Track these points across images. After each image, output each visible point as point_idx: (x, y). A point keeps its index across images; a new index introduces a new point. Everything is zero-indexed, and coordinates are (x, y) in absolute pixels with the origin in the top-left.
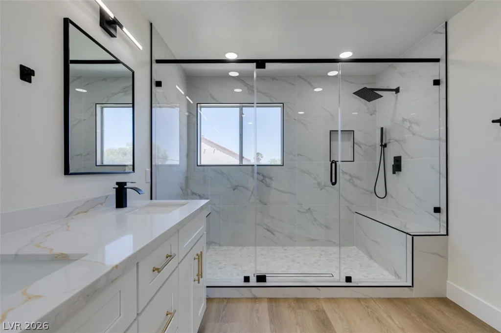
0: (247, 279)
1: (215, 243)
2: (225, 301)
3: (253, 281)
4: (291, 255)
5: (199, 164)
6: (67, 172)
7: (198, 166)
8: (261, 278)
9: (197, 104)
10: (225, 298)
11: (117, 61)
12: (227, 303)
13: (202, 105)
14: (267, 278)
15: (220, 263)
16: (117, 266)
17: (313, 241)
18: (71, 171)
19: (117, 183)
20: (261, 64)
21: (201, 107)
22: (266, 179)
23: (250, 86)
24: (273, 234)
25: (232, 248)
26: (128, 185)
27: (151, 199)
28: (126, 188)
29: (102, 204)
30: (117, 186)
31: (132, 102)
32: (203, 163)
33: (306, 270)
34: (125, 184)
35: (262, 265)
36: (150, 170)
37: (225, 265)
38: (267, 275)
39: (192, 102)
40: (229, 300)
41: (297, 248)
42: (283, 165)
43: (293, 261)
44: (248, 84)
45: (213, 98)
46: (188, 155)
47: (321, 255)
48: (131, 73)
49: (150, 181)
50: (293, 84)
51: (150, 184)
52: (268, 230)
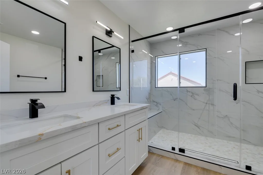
0: (173, 149)
1: (164, 128)
2: (161, 157)
3: (177, 151)
4: (210, 143)
5: (156, 87)
6: (93, 91)
7: (155, 87)
8: (182, 150)
9: (155, 57)
10: (161, 155)
11: (113, 46)
12: (161, 158)
13: (158, 57)
14: (185, 151)
15: (164, 138)
16: (85, 122)
17: (229, 138)
18: (94, 90)
19: (111, 95)
20: (181, 30)
21: (158, 58)
22: (194, 95)
23: (184, 42)
24: (199, 128)
25: (173, 132)
26: (115, 96)
27: (129, 102)
28: (114, 97)
29: (106, 103)
30: (111, 96)
31: (119, 62)
32: (159, 86)
33: (217, 154)
34: (114, 95)
35: (188, 144)
36: (128, 90)
37: (166, 139)
38: (185, 149)
39: (153, 56)
40: (163, 156)
41: (216, 140)
42: (206, 87)
43: (210, 147)
44: (183, 41)
45: (163, 53)
46: (151, 82)
47: (234, 147)
48: (119, 49)
49: (129, 94)
50: (214, 35)
51: (129, 96)
52: (195, 125)
